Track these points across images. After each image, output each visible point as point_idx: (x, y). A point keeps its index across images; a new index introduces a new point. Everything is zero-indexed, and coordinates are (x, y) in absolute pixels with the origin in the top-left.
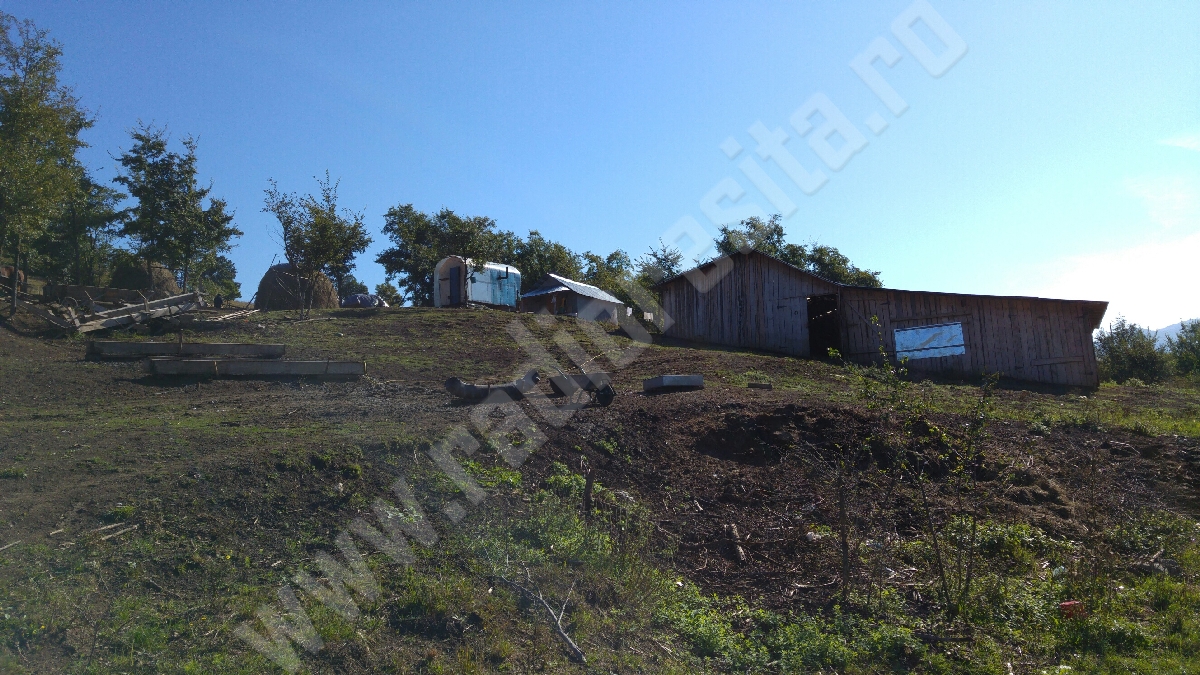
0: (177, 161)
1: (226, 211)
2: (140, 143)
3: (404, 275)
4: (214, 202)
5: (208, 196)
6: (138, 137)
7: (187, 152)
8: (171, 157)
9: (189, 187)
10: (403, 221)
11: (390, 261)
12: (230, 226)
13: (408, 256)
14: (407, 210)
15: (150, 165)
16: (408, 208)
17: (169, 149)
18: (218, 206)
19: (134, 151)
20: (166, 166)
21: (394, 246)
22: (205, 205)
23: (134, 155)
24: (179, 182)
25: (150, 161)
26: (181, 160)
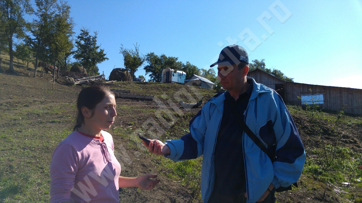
0: (91, 38)
1: (104, 53)
2: (82, 32)
3: (151, 73)
4: (101, 50)
5: (100, 48)
6: (82, 31)
7: (95, 35)
8: (90, 37)
9: (95, 45)
10: (151, 57)
11: (147, 69)
12: (105, 57)
13: (152, 68)
14: (152, 54)
15: (84, 39)
16: (153, 53)
17: (90, 34)
18: (102, 51)
19: (80, 35)
20: (88, 39)
21: (149, 65)
22: (98, 50)
23: (81, 36)
24: (92, 44)
25: (85, 37)
26: (93, 37)
